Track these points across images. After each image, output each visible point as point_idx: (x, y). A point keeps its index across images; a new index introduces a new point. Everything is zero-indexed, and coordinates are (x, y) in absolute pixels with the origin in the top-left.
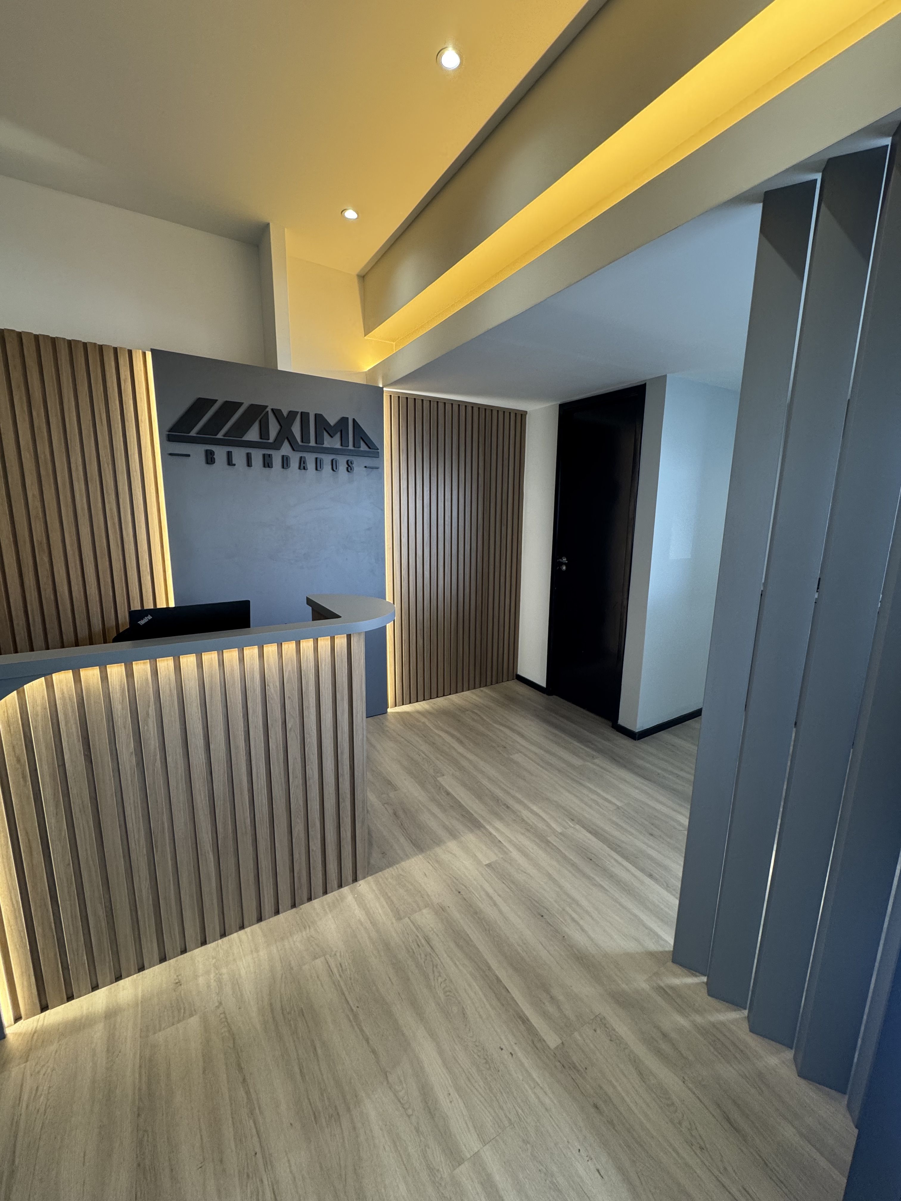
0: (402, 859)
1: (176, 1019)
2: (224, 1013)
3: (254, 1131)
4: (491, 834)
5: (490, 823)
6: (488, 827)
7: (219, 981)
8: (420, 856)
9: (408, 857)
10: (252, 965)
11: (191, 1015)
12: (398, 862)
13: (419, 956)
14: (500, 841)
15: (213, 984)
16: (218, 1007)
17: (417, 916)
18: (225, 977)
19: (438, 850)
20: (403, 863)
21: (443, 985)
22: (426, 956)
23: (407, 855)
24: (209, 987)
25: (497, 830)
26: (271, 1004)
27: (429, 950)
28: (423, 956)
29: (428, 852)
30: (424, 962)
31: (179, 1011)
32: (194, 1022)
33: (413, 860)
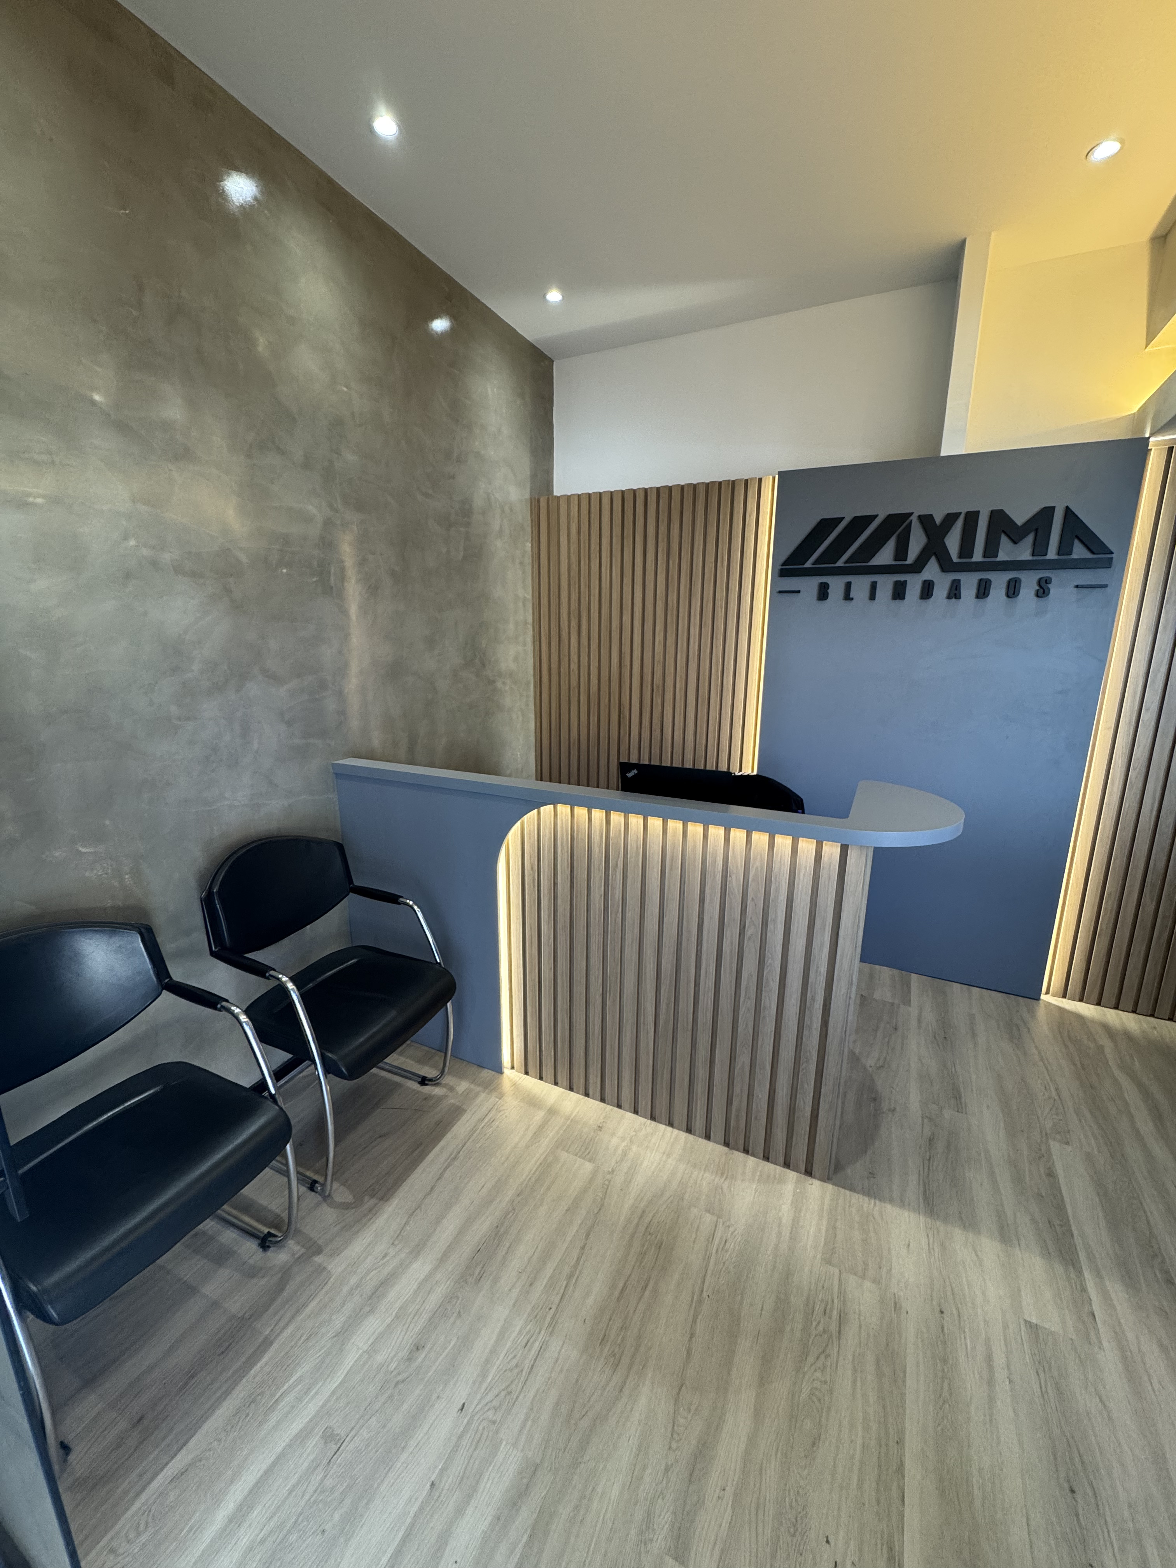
0: (891, 1201)
1: (579, 1154)
2: (610, 1182)
3: (562, 1291)
4: (1084, 1289)
5: (1098, 1274)
6: (1087, 1274)
7: (625, 1154)
8: (922, 1218)
9: (902, 1203)
10: (655, 1164)
11: (590, 1161)
12: (882, 1199)
13: (814, 1324)
14: (1093, 1315)
15: (620, 1151)
16: (609, 1173)
17: (852, 1281)
18: (631, 1155)
19: (958, 1235)
20: (888, 1207)
21: (817, 1384)
22: (824, 1331)
23: (902, 1201)
24: (615, 1150)
25: (1106, 1296)
26: (644, 1212)
27: (834, 1328)
28: (820, 1328)
29: (938, 1223)
30: (816, 1336)
31: (586, 1149)
32: (588, 1167)
33: (906, 1214)
